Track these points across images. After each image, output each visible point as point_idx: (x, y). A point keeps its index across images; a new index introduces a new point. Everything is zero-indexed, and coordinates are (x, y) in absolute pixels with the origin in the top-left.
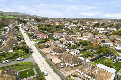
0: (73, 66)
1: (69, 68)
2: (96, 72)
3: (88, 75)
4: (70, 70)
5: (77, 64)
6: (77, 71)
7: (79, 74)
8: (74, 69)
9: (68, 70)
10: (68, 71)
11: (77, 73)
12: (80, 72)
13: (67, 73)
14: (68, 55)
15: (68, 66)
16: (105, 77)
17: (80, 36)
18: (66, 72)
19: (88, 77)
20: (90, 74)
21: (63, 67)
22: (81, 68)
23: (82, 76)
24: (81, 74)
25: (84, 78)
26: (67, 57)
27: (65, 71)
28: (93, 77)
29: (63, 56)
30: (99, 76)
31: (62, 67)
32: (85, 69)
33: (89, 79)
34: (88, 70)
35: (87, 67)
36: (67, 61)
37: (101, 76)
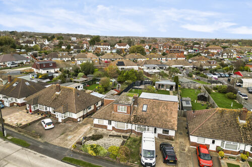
0: (80, 118)
1: (70, 125)
3: (129, 122)
4: (76, 128)
5: (89, 111)
6: (96, 125)
7: (105, 130)
8: (85, 124)
9: (71, 131)
10: (70, 133)
11: (97, 130)
12: (105, 123)
13: (69, 138)
14: (57, 93)
15: (65, 121)
17: (69, 60)
18: (67, 135)
19: (130, 126)
20: (133, 118)
21: (52, 126)
22: (106, 113)
23: (114, 131)
24: (110, 127)
25: (119, 134)
26: (55, 99)
27: (63, 136)
28: (141, 123)
29: (41, 100)
30: (153, 115)
31: (48, 127)
32: (118, 111)
33: (131, 131)
34: (126, 112)
35: (122, 104)
36: (61, 108)
37: (157, 114)
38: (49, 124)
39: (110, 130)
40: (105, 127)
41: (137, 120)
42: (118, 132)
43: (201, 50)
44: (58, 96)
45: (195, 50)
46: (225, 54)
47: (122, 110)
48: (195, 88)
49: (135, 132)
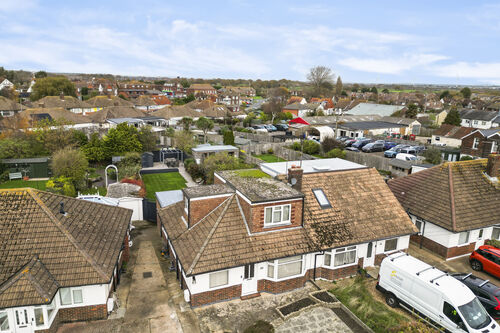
3: (311, 248)
7: (237, 301)
11: (214, 309)
16: (373, 199)
19: (309, 262)
20: (312, 232)
23: (264, 295)
24: (250, 287)
28: (341, 240)
30: (353, 211)
32: (266, 225)
33: (313, 273)
34: (288, 222)
35: (279, 201)
36: (24, 282)
37: (359, 207)
39: (251, 297)
40: (236, 291)
41: (328, 236)
42: (283, 291)
46: (227, 98)
47: (278, 217)
48: (263, 153)
49: (326, 273)
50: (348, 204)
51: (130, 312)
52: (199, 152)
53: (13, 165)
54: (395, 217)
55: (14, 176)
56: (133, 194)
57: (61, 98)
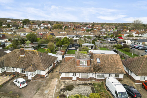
1: (40, 80)
2: (98, 61)
3: (90, 72)
4: (47, 83)
5: (51, 67)
6: (62, 78)
7: (71, 81)
8: (52, 78)
9: (44, 86)
10: (44, 88)
11: (65, 81)
12: (71, 75)
13: (46, 92)
16: (114, 63)
17: (12, 34)
19: (90, 76)
20: (92, 69)
23: (78, 81)
24: (74, 78)
25: (84, 82)
26: (21, 61)
27: (39, 91)
28: (100, 71)
30: (106, 65)
32: (80, 65)
33: (92, 79)
34: (86, 65)
35: (83, 59)
36: (31, 68)
37: (109, 64)
38: (23, 83)
39: (75, 80)
40: (71, 78)
41: (96, 70)
42: (83, 81)
43: (91, 27)
44: (23, 58)
45: (87, 28)
46: (104, 29)
47: (83, 63)
48: (104, 47)
49: (95, 79)
50: (106, 63)
51: (49, 78)
52: (83, 46)
53: (42, 45)
54: (119, 68)
55: (42, 47)
56: (61, 54)
57: (59, 29)
